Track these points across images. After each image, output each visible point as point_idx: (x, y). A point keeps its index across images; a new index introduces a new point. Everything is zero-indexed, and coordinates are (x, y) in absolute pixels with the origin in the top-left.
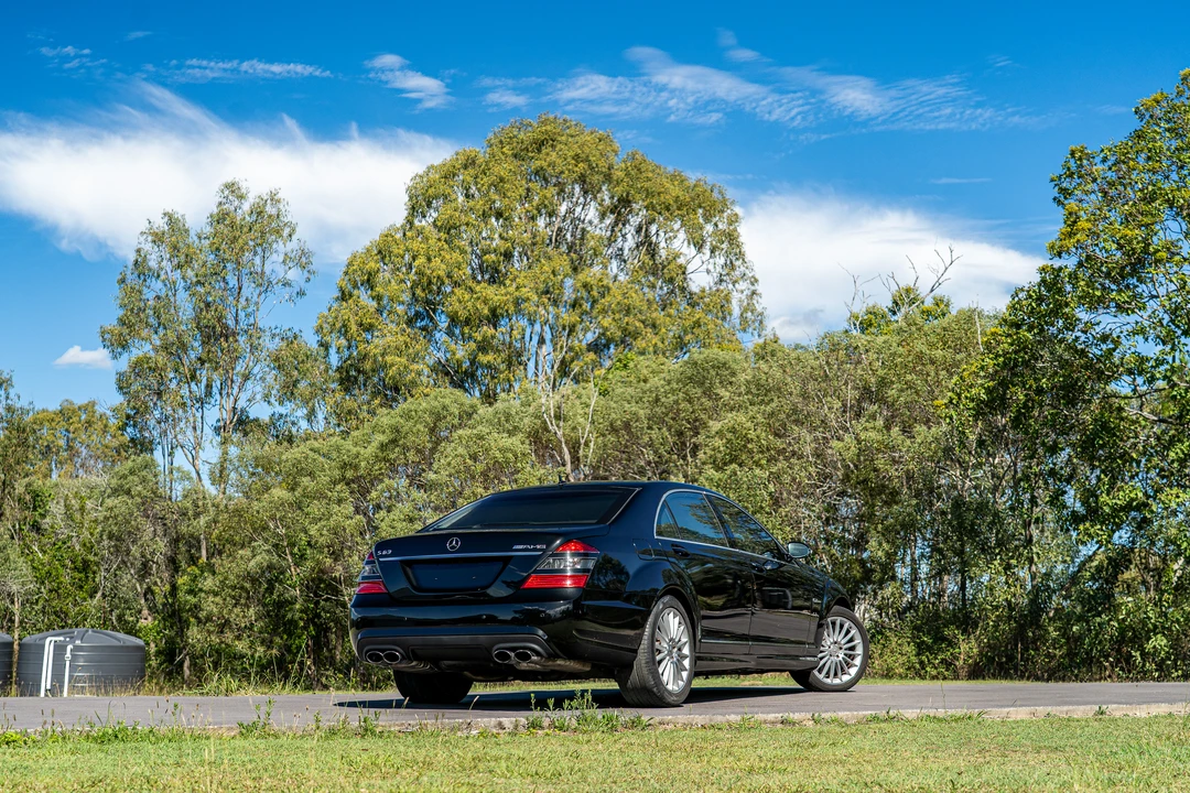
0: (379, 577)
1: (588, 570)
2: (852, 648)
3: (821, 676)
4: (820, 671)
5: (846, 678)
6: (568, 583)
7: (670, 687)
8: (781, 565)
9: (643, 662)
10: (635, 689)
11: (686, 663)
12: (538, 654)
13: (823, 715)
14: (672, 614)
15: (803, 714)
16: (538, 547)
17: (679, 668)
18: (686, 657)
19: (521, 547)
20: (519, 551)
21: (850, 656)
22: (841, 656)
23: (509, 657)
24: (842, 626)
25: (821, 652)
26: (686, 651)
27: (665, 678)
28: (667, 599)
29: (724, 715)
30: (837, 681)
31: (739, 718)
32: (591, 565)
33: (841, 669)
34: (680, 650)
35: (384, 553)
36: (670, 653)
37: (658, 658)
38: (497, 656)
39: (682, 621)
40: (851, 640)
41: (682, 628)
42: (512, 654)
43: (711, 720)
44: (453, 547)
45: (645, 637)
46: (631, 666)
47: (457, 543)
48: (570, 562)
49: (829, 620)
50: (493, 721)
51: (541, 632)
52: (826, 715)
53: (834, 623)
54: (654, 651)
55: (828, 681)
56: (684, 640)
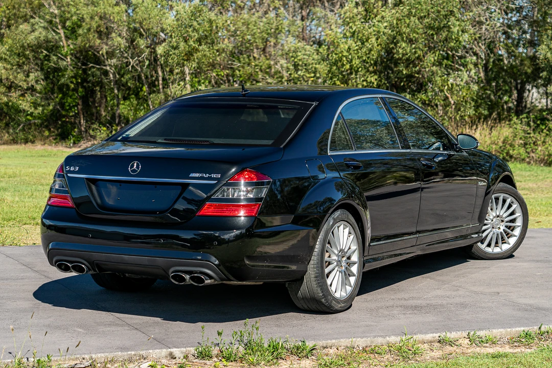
0: (67, 192)
1: (260, 199)
2: (513, 221)
3: (483, 246)
4: (482, 243)
5: (505, 247)
6: (242, 213)
7: (337, 295)
8: (450, 156)
9: (313, 276)
10: (304, 299)
11: (354, 269)
12: (210, 277)
13: (478, 333)
14: (342, 227)
15: (459, 333)
16: (214, 176)
17: (347, 274)
18: (355, 263)
19: (197, 175)
20: (195, 178)
21: (509, 228)
22: (502, 228)
23: (184, 280)
24: (504, 201)
25: (485, 225)
26: (355, 258)
27: (333, 288)
28: (337, 214)
29: (384, 337)
30: (497, 250)
31: (398, 339)
32: (264, 192)
33: (502, 239)
34: (349, 258)
35: (72, 169)
36: (339, 262)
37: (327, 271)
38: (174, 277)
39: (352, 231)
40: (512, 213)
41: (352, 237)
42: (187, 277)
43: (372, 342)
44: (134, 171)
45: (315, 254)
46: (301, 280)
47: (138, 167)
48: (243, 191)
49: (493, 197)
50: (165, 352)
51: (213, 259)
52: (482, 333)
53: (497, 199)
54: (323, 264)
55: (489, 250)
56: (354, 247)
